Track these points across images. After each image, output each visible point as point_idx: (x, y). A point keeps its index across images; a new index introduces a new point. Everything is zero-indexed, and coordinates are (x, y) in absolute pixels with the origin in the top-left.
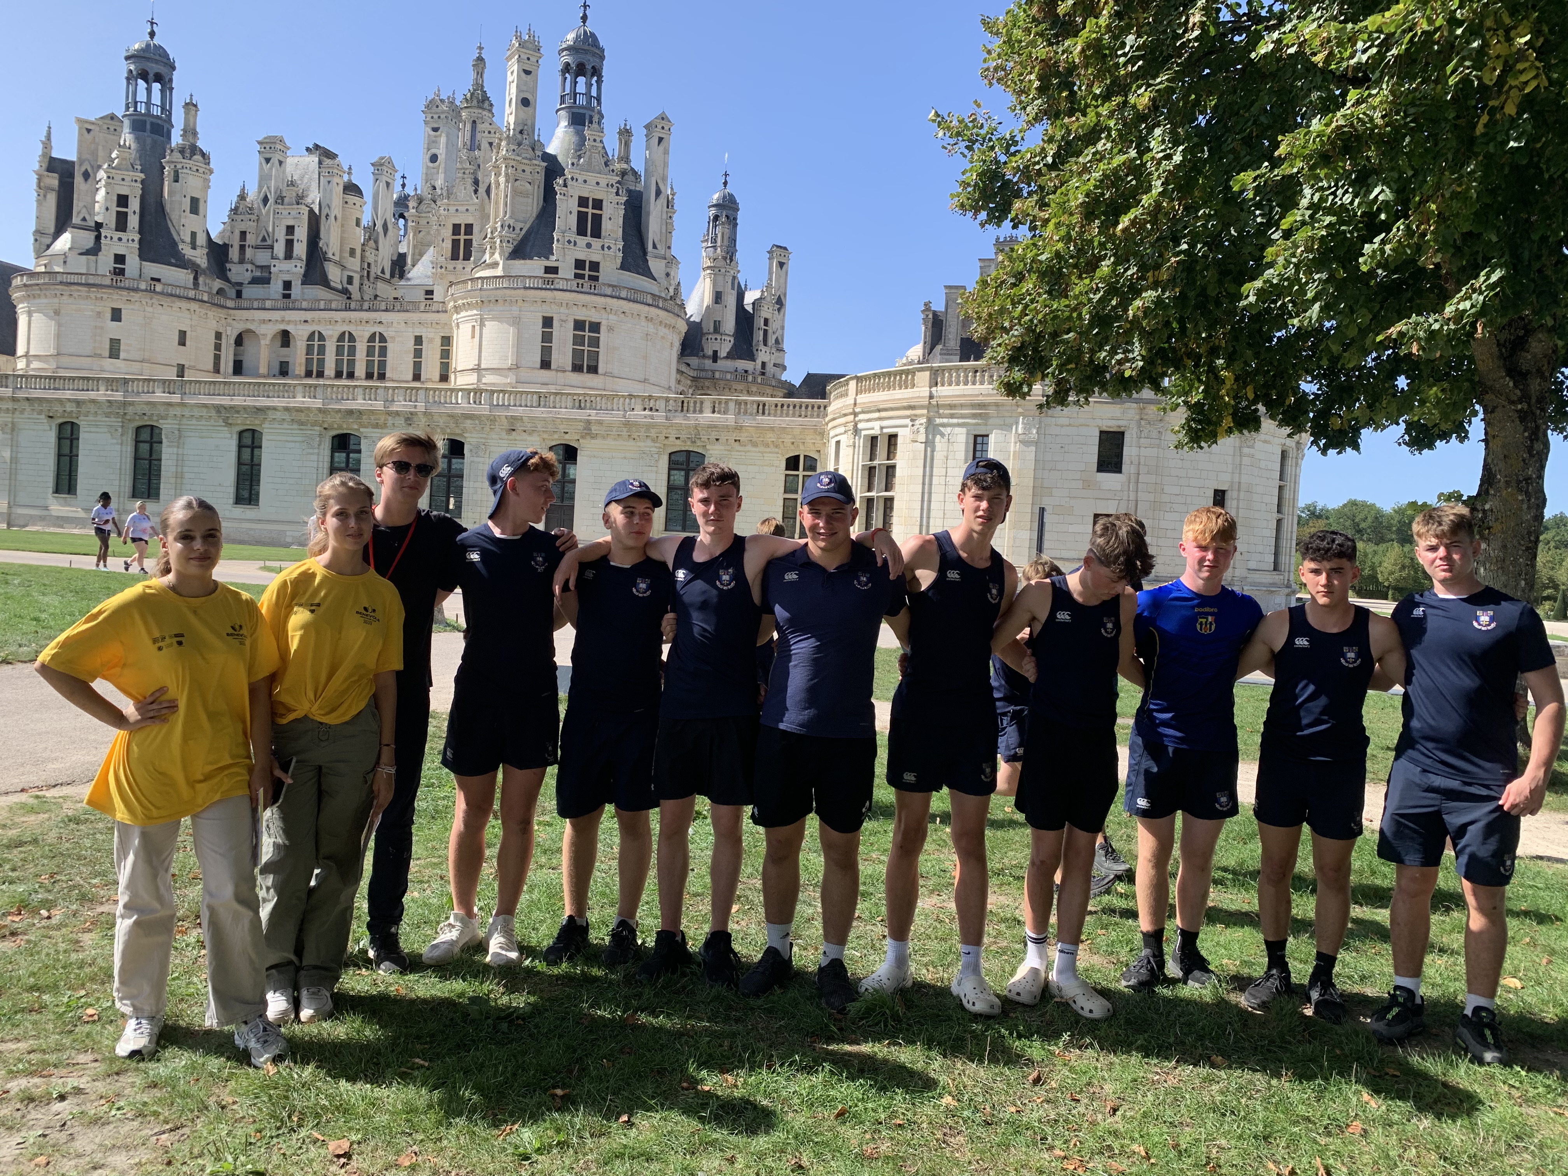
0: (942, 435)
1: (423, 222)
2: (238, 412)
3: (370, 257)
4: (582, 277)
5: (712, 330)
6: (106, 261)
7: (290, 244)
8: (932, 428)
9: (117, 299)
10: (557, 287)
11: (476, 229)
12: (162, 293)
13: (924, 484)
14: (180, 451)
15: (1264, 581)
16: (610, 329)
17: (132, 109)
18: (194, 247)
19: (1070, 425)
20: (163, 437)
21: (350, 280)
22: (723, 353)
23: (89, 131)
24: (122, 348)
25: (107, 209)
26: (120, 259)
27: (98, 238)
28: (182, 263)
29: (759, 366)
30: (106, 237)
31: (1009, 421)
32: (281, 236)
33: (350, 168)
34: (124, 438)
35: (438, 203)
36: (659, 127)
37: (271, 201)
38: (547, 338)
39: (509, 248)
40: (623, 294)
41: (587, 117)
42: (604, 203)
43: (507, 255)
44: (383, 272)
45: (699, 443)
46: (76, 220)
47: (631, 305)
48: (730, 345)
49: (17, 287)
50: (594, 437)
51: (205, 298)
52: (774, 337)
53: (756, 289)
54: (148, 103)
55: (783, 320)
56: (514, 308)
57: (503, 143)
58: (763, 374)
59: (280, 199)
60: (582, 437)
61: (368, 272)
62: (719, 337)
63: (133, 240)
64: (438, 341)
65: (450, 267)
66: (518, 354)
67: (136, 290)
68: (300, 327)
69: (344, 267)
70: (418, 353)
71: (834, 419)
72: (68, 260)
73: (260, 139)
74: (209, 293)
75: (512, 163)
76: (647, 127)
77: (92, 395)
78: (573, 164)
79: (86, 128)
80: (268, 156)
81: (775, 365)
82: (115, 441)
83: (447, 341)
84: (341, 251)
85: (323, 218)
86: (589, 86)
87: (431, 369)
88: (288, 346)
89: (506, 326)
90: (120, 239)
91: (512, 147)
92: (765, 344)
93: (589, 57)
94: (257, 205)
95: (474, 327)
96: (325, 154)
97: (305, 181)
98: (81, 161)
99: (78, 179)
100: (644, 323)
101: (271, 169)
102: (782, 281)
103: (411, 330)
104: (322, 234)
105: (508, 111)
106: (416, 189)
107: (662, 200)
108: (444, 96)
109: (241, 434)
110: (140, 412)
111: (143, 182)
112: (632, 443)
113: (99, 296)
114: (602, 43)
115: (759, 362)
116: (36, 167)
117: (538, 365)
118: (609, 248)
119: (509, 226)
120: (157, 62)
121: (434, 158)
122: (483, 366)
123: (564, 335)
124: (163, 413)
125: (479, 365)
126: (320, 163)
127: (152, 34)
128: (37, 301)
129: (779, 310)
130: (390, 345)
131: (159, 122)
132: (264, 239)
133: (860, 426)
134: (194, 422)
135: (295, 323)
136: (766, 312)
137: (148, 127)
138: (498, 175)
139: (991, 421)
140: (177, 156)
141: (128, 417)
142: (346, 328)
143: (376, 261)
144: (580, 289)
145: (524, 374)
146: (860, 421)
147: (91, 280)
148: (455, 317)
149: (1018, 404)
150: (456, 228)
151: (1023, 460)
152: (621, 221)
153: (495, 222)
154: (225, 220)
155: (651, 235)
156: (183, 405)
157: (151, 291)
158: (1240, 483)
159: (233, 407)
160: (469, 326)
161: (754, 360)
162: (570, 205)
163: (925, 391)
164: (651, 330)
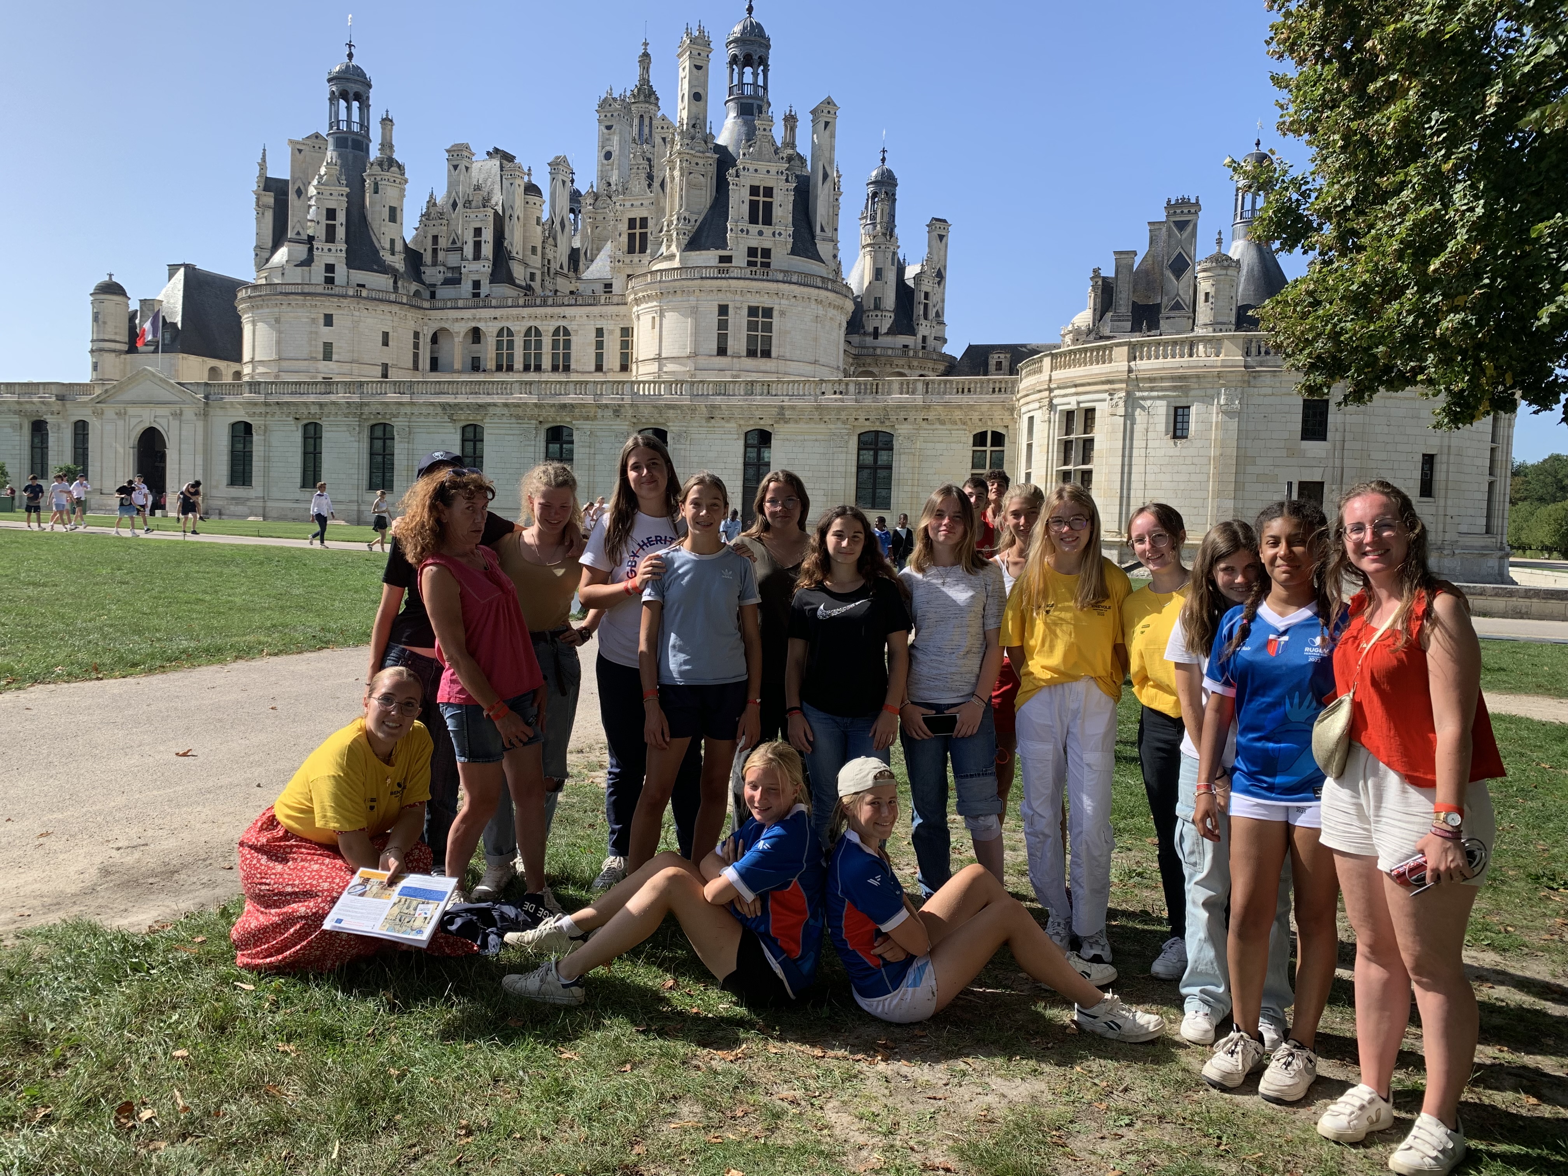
0: (1143, 408)
1: (600, 217)
2: (462, 409)
3: (550, 254)
4: (754, 264)
5: (872, 307)
6: (318, 272)
7: (477, 245)
8: (1131, 402)
9: (329, 306)
10: (732, 275)
11: (650, 223)
12: (367, 298)
13: (1124, 456)
14: (411, 446)
15: (1476, 544)
16: (782, 313)
17: (334, 128)
18: (393, 254)
19: (1273, 394)
20: (395, 434)
21: (532, 276)
22: (884, 329)
23: (300, 151)
24: (334, 350)
25: (318, 223)
26: (330, 268)
27: (311, 250)
28: (384, 269)
29: (920, 341)
30: (317, 249)
31: (1210, 392)
32: (469, 238)
33: (529, 170)
34: (361, 436)
35: (614, 199)
36: (826, 111)
37: (460, 205)
38: (723, 325)
39: (685, 240)
40: (795, 278)
41: (755, 106)
42: (775, 191)
43: (683, 246)
44: (561, 267)
45: (887, 423)
46: (290, 234)
47: (802, 289)
48: (891, 321)
49: (242, 299)
50: (787, 421)
51: (405, 301)
52: (935, 310)
53: (915, 263)
54: (349, 121)
55: (943, 293)
56: (691, 298)
57: (677, 138)
58: (924, 348)
59: (468, 204)
60: (776, 422)
61: (549, 268)
62: (879, 314)
63: (341, 250)
64: (618, 333)
65: (627, 260)
66: (696, 342)
67: (345, 296)
68: (490, 324)
69: (526, 265)
70: (600, 345)
71: (1027, 395)
72: (286, 272)
73: (447, 148)
74: (408, 296)
75: (686, 157)
76: (813, 112)
77: (333, 398)
78: (744, 154)
79: (298, 149)
80: (455, 163)
81: (935, 338)
82: (353, 439)
83: (627, 332)
84: (524, 249)
85: (507, 219)
86: (755, 75)
87: (612, 360)
88: (479, 342)
89: (684, 316)
90: (330, 250)
91: (686, 141)
92: (926, 318)
93: (755, 47)
94: (446, 209)
95: (654, 318)
96: (507, 157)
97: (489, 184)
98: (294, 181)
99: (292, 196)
100: (813, 305)
101: (459, 175)
102: (942, 253)
103: (592, 323)
104: (507, 234)
105: (680, 106)
106: (592, 186)
107: (829, 184)
108: (616, 95)
109: (464, 428)
110: (374, 412)
111: (348, 196)
112: (823, 426)
113: (314, 303)
114: (767, 33)
115: (919, 337)
116: (255, 188)
117: (715, 352)
118: (780, 234)
119: (685, 219)
120: (356, 82)
121: (608, 156)
122: (663, 356)
123: (738, 322)
124: (395, 412)
125: (660, 355)
126: (502, 168)
127: (350, 56)
128: (260, 311)
129: (939, 283)
130: (574, 339)
131: (360, 138)
132: (454, 242)
133: (1055, 401)
134: (422, 419)
135: (486, 320)
136: (926, 286)
137: (350, 143)
138: (672, 169)
139: (1192, 393)
140: (376, 168)
141: (364, 417)
142: (532, 323)
143: (555, 257)
144: (753, 276)
145: (702, 361)
146: (1055, 397)
147: (307, 289)
148: (635, 309)
149: (1219, 375)
150: (632, 223)
151: (1226, 430)
152: (791, 207)
153: (671, 216)
154: (417, 225)
155: (819, 219)
156: (412, 404)
157: (358, 296)
158: (1449, 447)
159: (457, 405)
160: (649, 317)
161: (915, 335)
162: (742, 194)
163: (1123, 366)
164: (821, 312)
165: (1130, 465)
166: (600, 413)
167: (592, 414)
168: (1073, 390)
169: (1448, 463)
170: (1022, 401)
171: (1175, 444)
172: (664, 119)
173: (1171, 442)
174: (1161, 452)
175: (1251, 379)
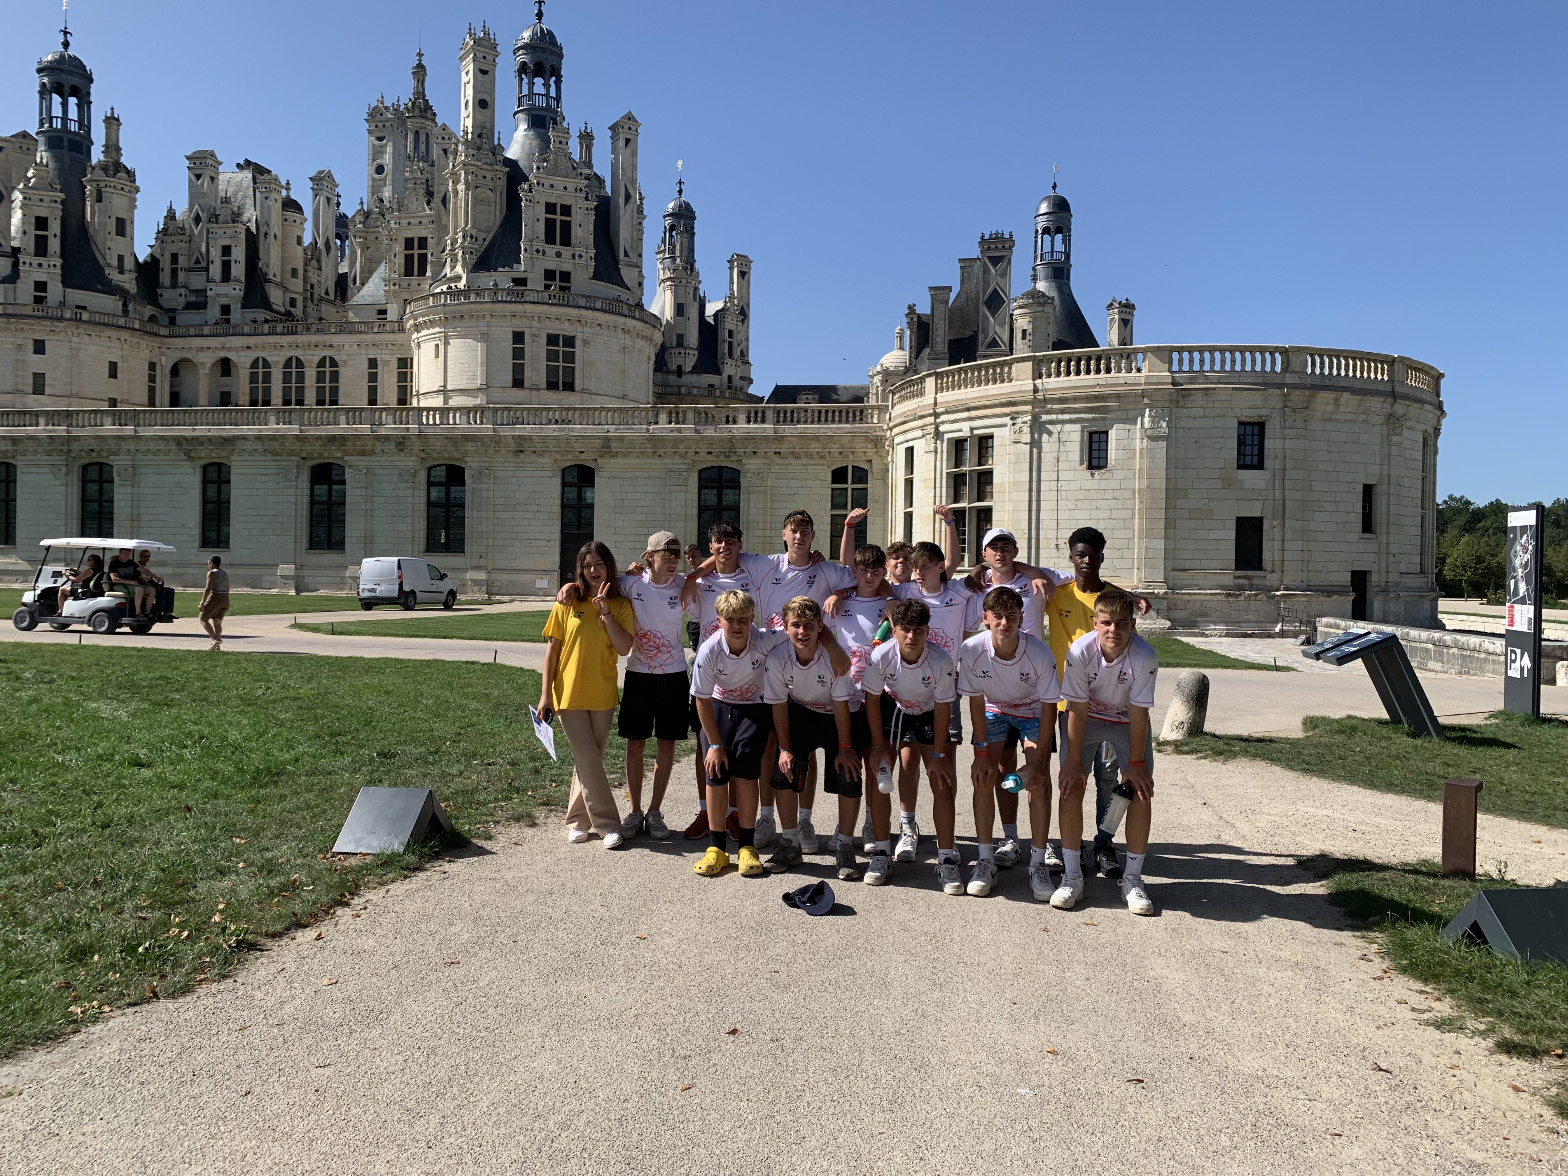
0: (1050, 433)
1: (371, 237)
2: (202, 444)
3: (313, 278)
4: (552, 288)
5: (674, 343)
6: (25, 290)
7: (226, 266)
8: (1038, 427)
9: (40, 330)
10: (528, 299)
11: (431, 243)
12: (88, 322)
13: (1030, 491)
14: (135, 491)
16: (586, 343)
17: (46, 125)
18: (122, 272)
19: (1205, 416)
20: (115, 475)
21: (293, 302)
22: (688, 368)
23: (2, 149)
24: (47, 382)
25: (25, 233)
26: (41, 286)
27: (15, 265)
28: (109, 288)
29: (725, 380)
30: (24, 263)
31: (1131, 414)
32: (216, 254)
33: (288, 183)
34: (69, 478)
35: (388, 217)
36: (626, 127)
37: (204, 219)
38: (518, 354)
39: (472, 260)
40: (599, 305)
41: (548, 118)
42: (573, 210)
43: (470, 267)
44: (327, 293)
45: (733, 457)
47: (607, 316)
48: (695, 359)
50: (614, 455)
51: (137, 326)
52: (739, 349)
53: (717, 299)
54: (65, 118)
55: (747, 332)
56: (481, 324)
57: (461, 148)
58: (729, 388)
59: (214, 218)
61: (312, 294)
62: (683, 351)
63: (55, 266)
64: (394, 364)
65: (404, 284)
66: (488, 372)
67: (61, 319)
68: (242, 354)
69: (286, 290)
70: (373, 377)
73: (188, 154)
74: (141, 321)
75: (472, 169)
76: (612, 128)
77: (31, 430)
78: (538, 168)
80: (198, 172)
81: (741, 378)
82: (58, 482)
83: (405, 363)
84: (282, 272)
85: (262, 237)
86: (547, 86)
87: (388, 395)
88: (229, 375)
89: (473, 343)
90: (40, 265)
91: (471, 151)
92: (731, 357)
93: (547, 56)
94: (190, 224)
95: (437, 345)
96: (259, 171)
97: (239, 197)
100: (620, 335)
101: (203, 185)
102: (744, 291)
103: (364, 352)
104: (262, 254)
105: (464, 114)
106: (362, 203)
107: (631, 206)
108: (388, 104)
109: (205, 468)
110: (87, 448)
111: (63, 202)
113: (20, 327)
114: (560, 41)
115: (725, 376)
117: (510, 384)
118: (580, 256)
119: (472, 237)
120: (72, 73)
121: (380, 169)
122: (449, 387)
123: (536, 351)
124: (114, 448)
125: (445, 386)
126: (254, 178)
127: (66, 45)
129: (743, 321)
130: (342, 371)
131: (78, 138)
132: (198, 261)
133: (942, 429)
134: (150, 457)
135: (236, 349)
136: (730, 323)
137: (66, 144)
138: (456, 182)
139: (1111, 415)
140: (100, 174)
141: (73, 455)
142: (293, 353)
143: (319, 282)
144: (552, 301)
145: (497, 392)
146: (943, 423)
147: (10, 310)
148: (415, 336)
149: (1143, 394)
150: (409, 243)
151: (1152, 458)
152: (591, 227)
153: (456, 233)
154: (153, 242)
155: (622, 242)
156: (137, 438)
157: (78, 320)
158: (1389, 476)
159: (194, 438)
160: (432, 345)
161: (720, 374)
162: (537, 211)
163: (1027, 384)
164: (629, 343)
165: (1039, 501)
166: (379, 447)
167: (368, 448)
168: (965, 415)
169: (1388, 495)
170: (896, 431)
171: (1092, 475)
172: (444, 128)
173: (1088, 473)
174: (1076, 485)
175: (1180, 398)
